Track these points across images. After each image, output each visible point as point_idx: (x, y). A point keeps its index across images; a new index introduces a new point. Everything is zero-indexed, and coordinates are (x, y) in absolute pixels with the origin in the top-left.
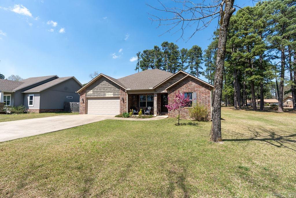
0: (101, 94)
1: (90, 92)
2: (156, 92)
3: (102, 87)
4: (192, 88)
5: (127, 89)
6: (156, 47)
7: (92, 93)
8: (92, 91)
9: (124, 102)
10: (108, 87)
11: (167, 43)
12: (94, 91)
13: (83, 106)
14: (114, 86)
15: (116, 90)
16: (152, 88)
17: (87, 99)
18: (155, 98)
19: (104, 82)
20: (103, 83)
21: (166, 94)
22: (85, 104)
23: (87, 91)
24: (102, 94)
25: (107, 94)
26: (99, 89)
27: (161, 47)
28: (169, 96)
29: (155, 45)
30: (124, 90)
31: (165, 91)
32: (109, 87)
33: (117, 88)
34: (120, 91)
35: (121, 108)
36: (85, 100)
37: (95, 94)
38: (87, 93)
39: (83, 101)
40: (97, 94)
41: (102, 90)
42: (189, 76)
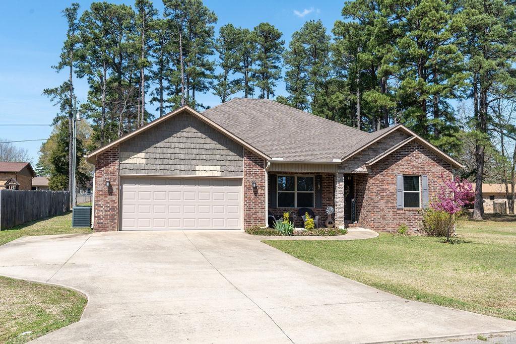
0: (178, 167)
1: (138, 159)
2: (343, 171)
3: (182, 145)
4: (420, 165)
5: (274, 159)
7: (144, 161)
8: (142, 155)
9: (256, 193)
10: (202, 146)
12: (152, 156)
13: (110, 205)
14: (222, 147)
15: (232, 158)
16: (340, 161)
17: (124, 180)
18: (340, 187)
19: (190, 132)
20: (185, 134)
21: (363, 178)
22: (115, 198)
23: (122, 154)
24: (183, 167)
25: (201, 167)
26: (169, 151)
28: (371, 181)
30: (260, 161)
31: (362, 169)
32: (208, 146)
33: (232, 153)
34: (244, 162)
35: (248, 209)
36: (117, 182)
37: (155, 167)
38: (126, 161)
39: (110, 187)
40: (162, 167)
41: (182, 157)
42: (416, 140)
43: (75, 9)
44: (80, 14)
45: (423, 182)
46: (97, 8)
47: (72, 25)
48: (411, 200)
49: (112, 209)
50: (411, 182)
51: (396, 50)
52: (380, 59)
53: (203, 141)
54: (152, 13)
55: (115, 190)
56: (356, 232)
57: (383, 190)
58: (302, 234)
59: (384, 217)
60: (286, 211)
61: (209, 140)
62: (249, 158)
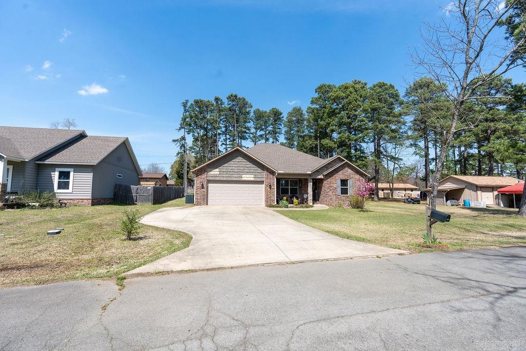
0: (234, 176)
1: (215, 172)
2: (312, 177)
3: (236, 165)
4: (348, 175)
5: (279, 172)
6: (217, 99)
7: (218, 173)
8: (217, 170)
9: (270, 188)
10: (245, 166)
11: (236, 96)
12: (222, 170)
13: (203, 193)
14: (255, 166)
15: (259, 171)
16: (310, 173)
17: (209, 181)
18: (310, 185)
19: (240, 159)
20: (237, 160)
21: (321, 181)
22: (205, 190)
23: (209, 170)
24: (236, 176)
25: (245, 176)
26: (230, 168)
27: (226, 101)
28: (325, 182)
29: (217, 96)
30: (272, 173)
31: (321, 177)
32: (248, 166)
33: (259, 169)
34: (265, 173)
35: (267, 195)
36: (205, 183)
37: (223, 175)
38: (210, 173)
39: (203, 185)
40: (227, 176)
41: (236, 171)
42: (346, 163)
43: (187, 103)
44: (189, 104)
45: (350, 183)
46: (197, 102)
47: (185, 110)
48: (344, 191)
49: (204, 195)
50: (344, 182)
51: (337, 120)
52: (329, 124)
53: (245, 163)
54: (221, 104)
55: (205, 186)
56: (318, 206)
57: (331, 187)
58: (292, 207)
59: (331, 199)
60: (285, 196)
61: (248, 163)
62: (267, 171)
